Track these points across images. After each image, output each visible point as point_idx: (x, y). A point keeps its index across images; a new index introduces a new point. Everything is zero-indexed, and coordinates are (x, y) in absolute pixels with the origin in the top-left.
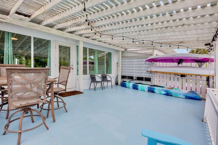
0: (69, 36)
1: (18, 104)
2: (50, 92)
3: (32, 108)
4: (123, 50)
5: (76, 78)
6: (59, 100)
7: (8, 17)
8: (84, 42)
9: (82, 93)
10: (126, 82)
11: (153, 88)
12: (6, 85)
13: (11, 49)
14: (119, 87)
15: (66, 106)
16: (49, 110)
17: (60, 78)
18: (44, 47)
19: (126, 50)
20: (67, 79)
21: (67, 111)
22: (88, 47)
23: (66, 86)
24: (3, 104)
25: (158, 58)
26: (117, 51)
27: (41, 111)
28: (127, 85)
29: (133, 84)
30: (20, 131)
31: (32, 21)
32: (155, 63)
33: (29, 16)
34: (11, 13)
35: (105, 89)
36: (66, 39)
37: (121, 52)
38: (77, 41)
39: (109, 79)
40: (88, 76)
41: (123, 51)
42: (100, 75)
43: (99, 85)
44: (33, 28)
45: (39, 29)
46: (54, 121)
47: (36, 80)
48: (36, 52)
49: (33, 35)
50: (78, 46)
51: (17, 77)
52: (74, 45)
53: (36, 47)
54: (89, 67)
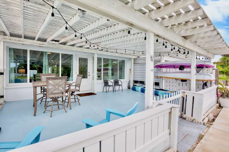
0: (86, 50)
1: (51, 96)
2: (69, 91)
3: (58, 99)
4: (135, 57)
5: (92, 83)
6: (76, 97)
7: (46, 43)
8: (98, 54)
9: (95, 94)
10: (136, 86)
11: (157, 91)
12: (46, 86)
13: (47, 60)
14: (131, 91)
15: (79, 101)
16: (68, 103)
17: (77, 82)
18: (70, 59)
19: (138, 57)
20: (80, 83)
21: (80, 105)
22: (103, 57)
23: (79, 88)
24: (44, 97)
25: (162, 65)
26: (130, 59)
27: (64, 104)
28: (137, 89)
29: (141, 88)
30: (52, 110)
31: (60, 44)
32: (162, 69)
33: (58, 41)
34: (48, 40)
35: (116, 92)
36: (84, 53)
37: (133, 59)
38: (93, 54)
39: (120, 83)
40: (102, 81)
41: (136, 59)
42: (112, 81)
43: (111, 89)
44: (61, 48)
45: (65, 48)
46: (71, 109)
47: (60, 83)
48: (64, 62)
49: (61, 52)
50: (93, 57)
51: (51, 82)
52: (91, 56)
53: (64, 59)
54: (104, 73)
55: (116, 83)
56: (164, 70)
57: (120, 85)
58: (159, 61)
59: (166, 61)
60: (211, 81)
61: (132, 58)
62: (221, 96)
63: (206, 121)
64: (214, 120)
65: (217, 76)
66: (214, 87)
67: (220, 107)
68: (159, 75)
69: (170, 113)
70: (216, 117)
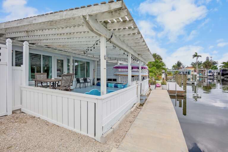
0: (65, 53)
4: (98, 60)
7: (35, 45)
10: (100, 82)
36: (61, 55)
44: (46, 50)
45: (50, 51)
52: (66, 58)
55: (85, 80)
56: (120, 70)
57: (88, 82)
58: (117, 64)
59: (120, 64)
60: (146, 76)
61: (96, 61)
62: (151, 84)
63: (146, 95)
64: (149, 95)
65: (148, 73)
66: (148, 79)
67: (151, 90)
68: (118, 73)
69: (137, 88)
70: (150, 93)
